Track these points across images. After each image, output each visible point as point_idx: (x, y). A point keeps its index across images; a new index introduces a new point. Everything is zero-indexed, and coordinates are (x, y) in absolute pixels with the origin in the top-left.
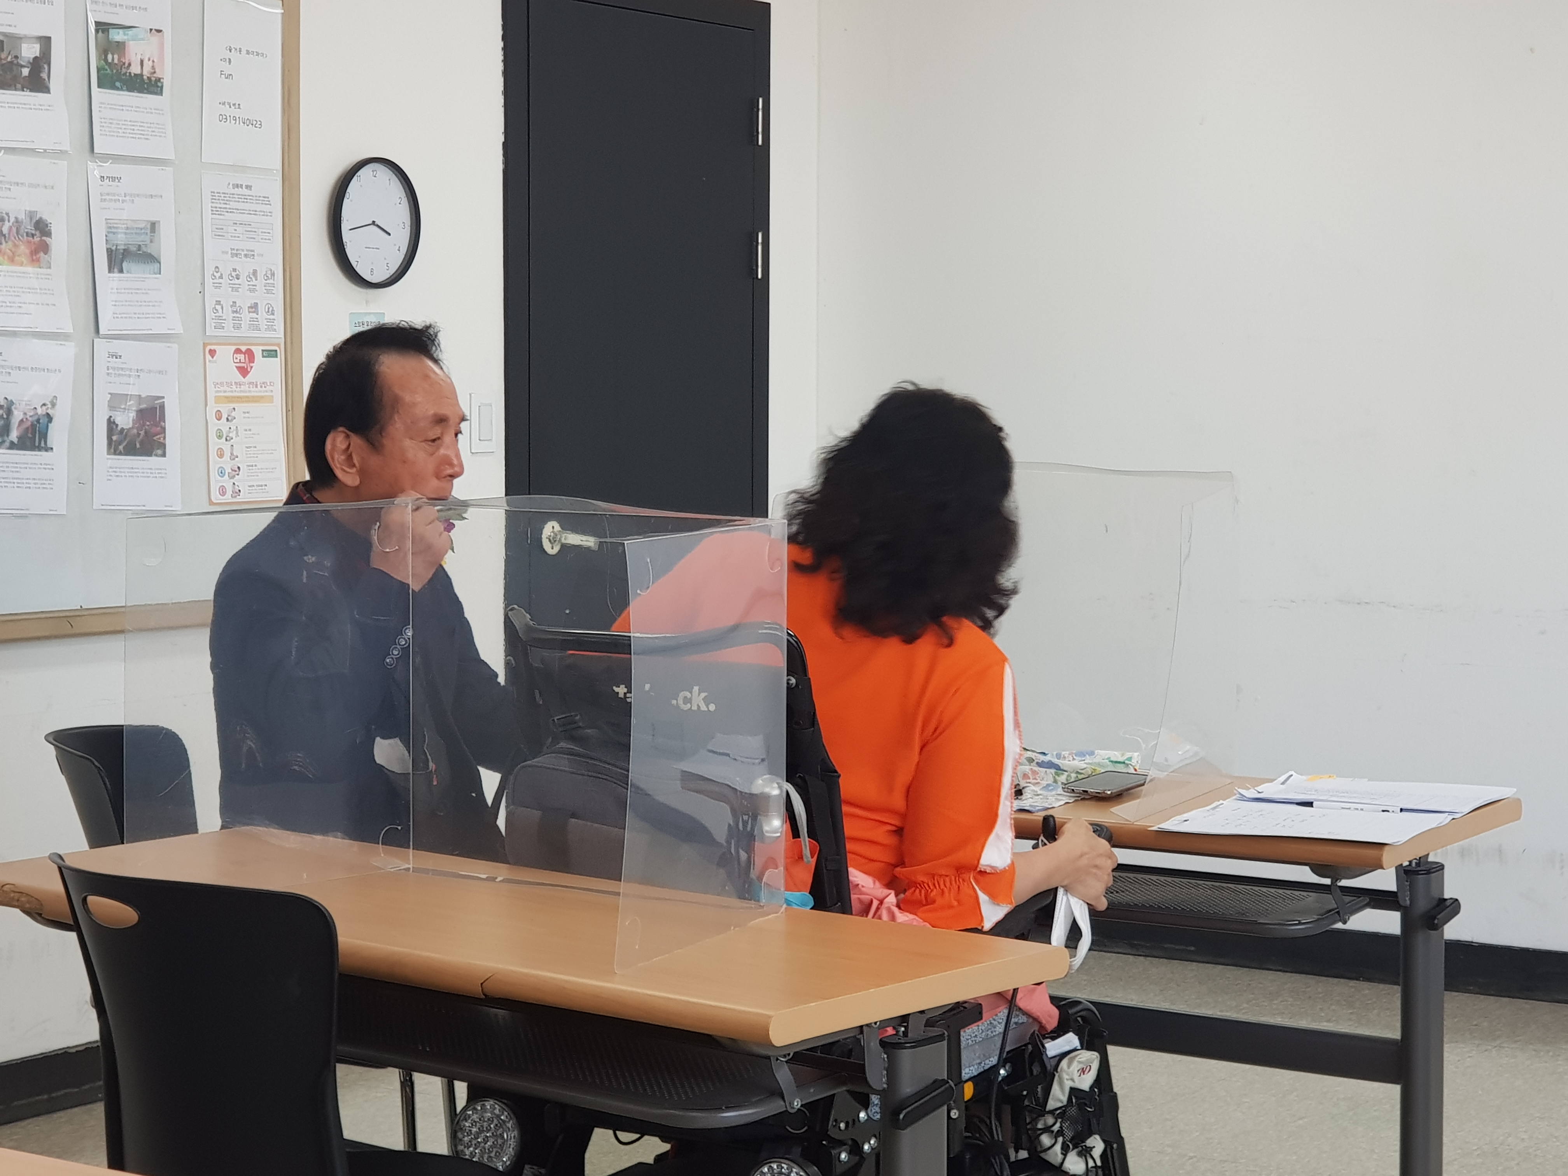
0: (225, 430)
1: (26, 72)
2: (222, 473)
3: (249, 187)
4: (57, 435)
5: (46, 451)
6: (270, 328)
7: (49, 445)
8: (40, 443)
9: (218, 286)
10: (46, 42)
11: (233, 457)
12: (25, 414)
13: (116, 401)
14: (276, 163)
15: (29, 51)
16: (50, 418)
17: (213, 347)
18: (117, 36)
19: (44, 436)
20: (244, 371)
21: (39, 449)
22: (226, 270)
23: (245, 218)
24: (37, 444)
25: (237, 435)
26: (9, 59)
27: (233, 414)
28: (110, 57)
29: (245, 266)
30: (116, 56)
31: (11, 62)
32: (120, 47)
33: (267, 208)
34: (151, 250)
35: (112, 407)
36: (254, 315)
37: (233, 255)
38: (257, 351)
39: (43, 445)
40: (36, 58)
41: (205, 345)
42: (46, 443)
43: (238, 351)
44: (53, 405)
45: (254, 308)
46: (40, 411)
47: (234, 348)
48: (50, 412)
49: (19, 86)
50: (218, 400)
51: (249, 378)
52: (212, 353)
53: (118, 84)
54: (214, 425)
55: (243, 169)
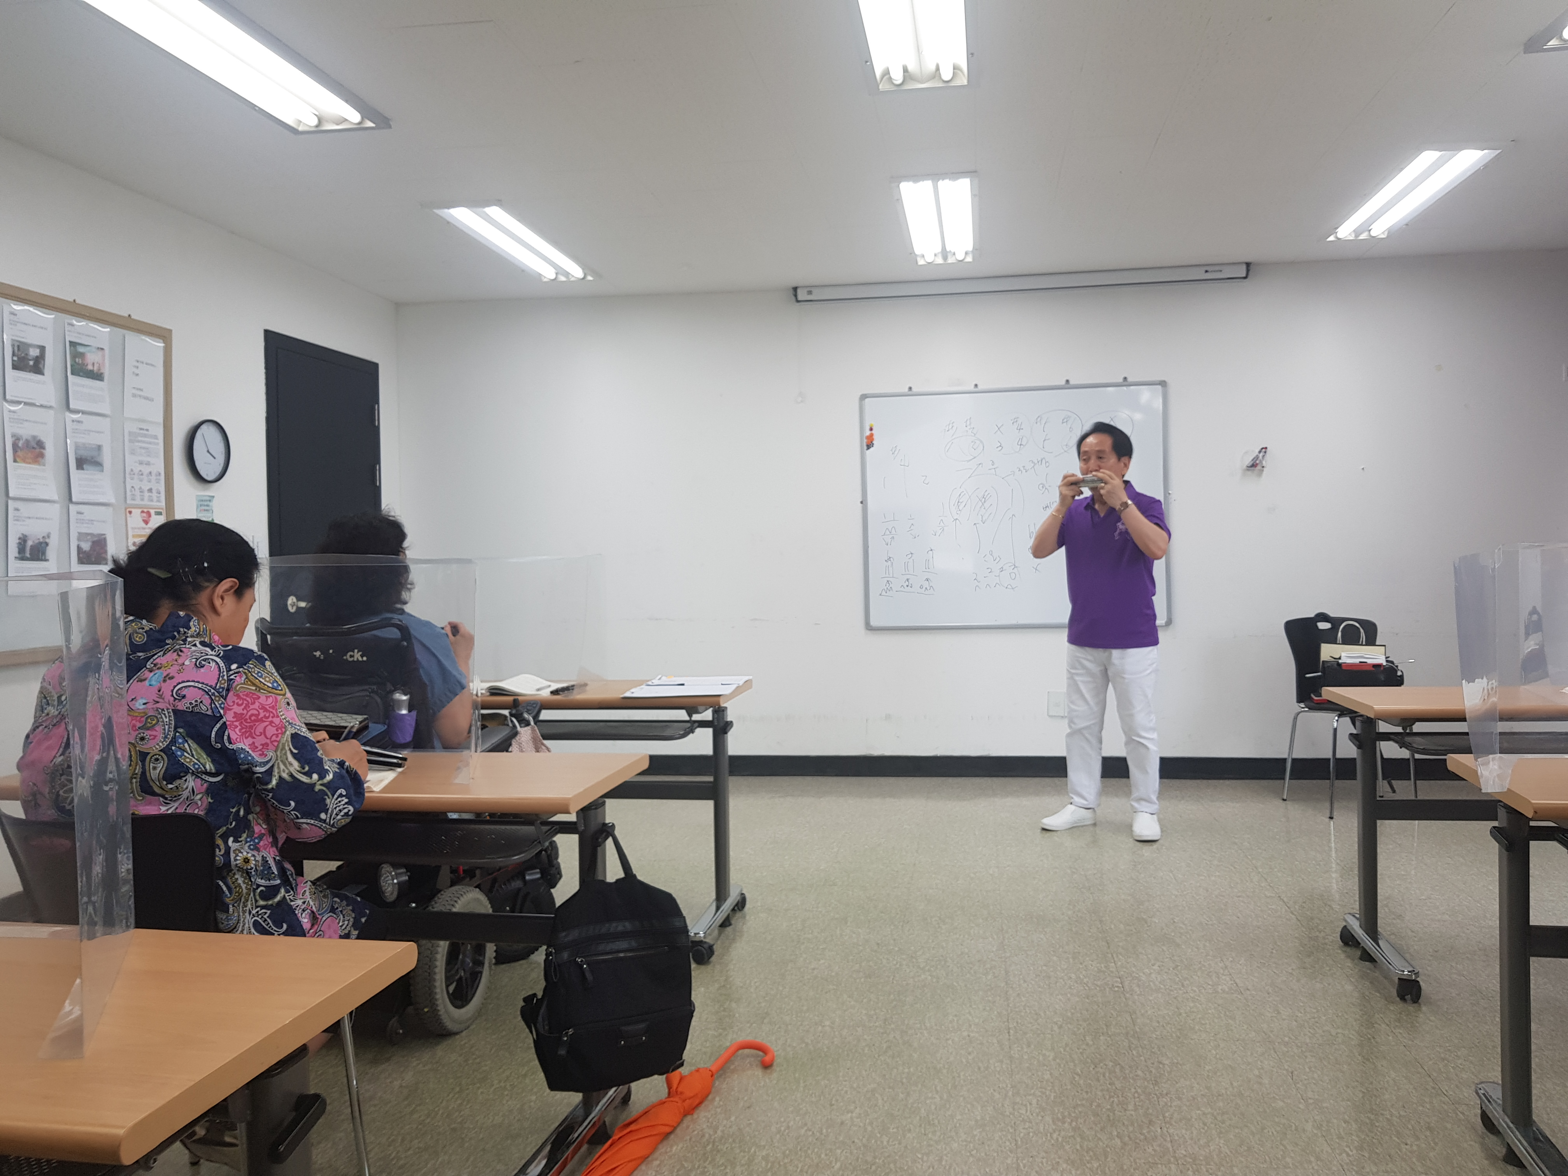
1: (31, 363)
3: (147, 430)
4: (51, 553)
5: (45, 560)
6: (159, 501)
7: (47, 558)
9: (132, 479)
10: (43, 349)
12: (33, 542)
13: (81, 536)
14: (161, 420)
16: (47, 544)
17: (130, 509)
18: (80, 349)
19: (44, 553)
20: (146, 522)
21: (42, 560)
22: (136, 471)
23: (146, 445)
24: (40, 557)
26: (23, 355)
28: (77, 359)
29: (146, 470)
30: (80, 359)
31: (24, 357)
32: (82, 355)
33: (156, 441)
34: (98, 460)
35: (79, 540)
36: (150, 494)
37: (140, 464)
38: (152, 512)
39: (42, 557)
40: (37, 356)
41: (126, 509)
42: (45, 556)
43: (143, 512)
44: (49, 537)
45: (150, 490)
46: (41, 540)
47: (140, 510)
48: (47, 540)
50: (134, 537)
52: (130, 512)
53: (81, 374)
55: (144, 421)
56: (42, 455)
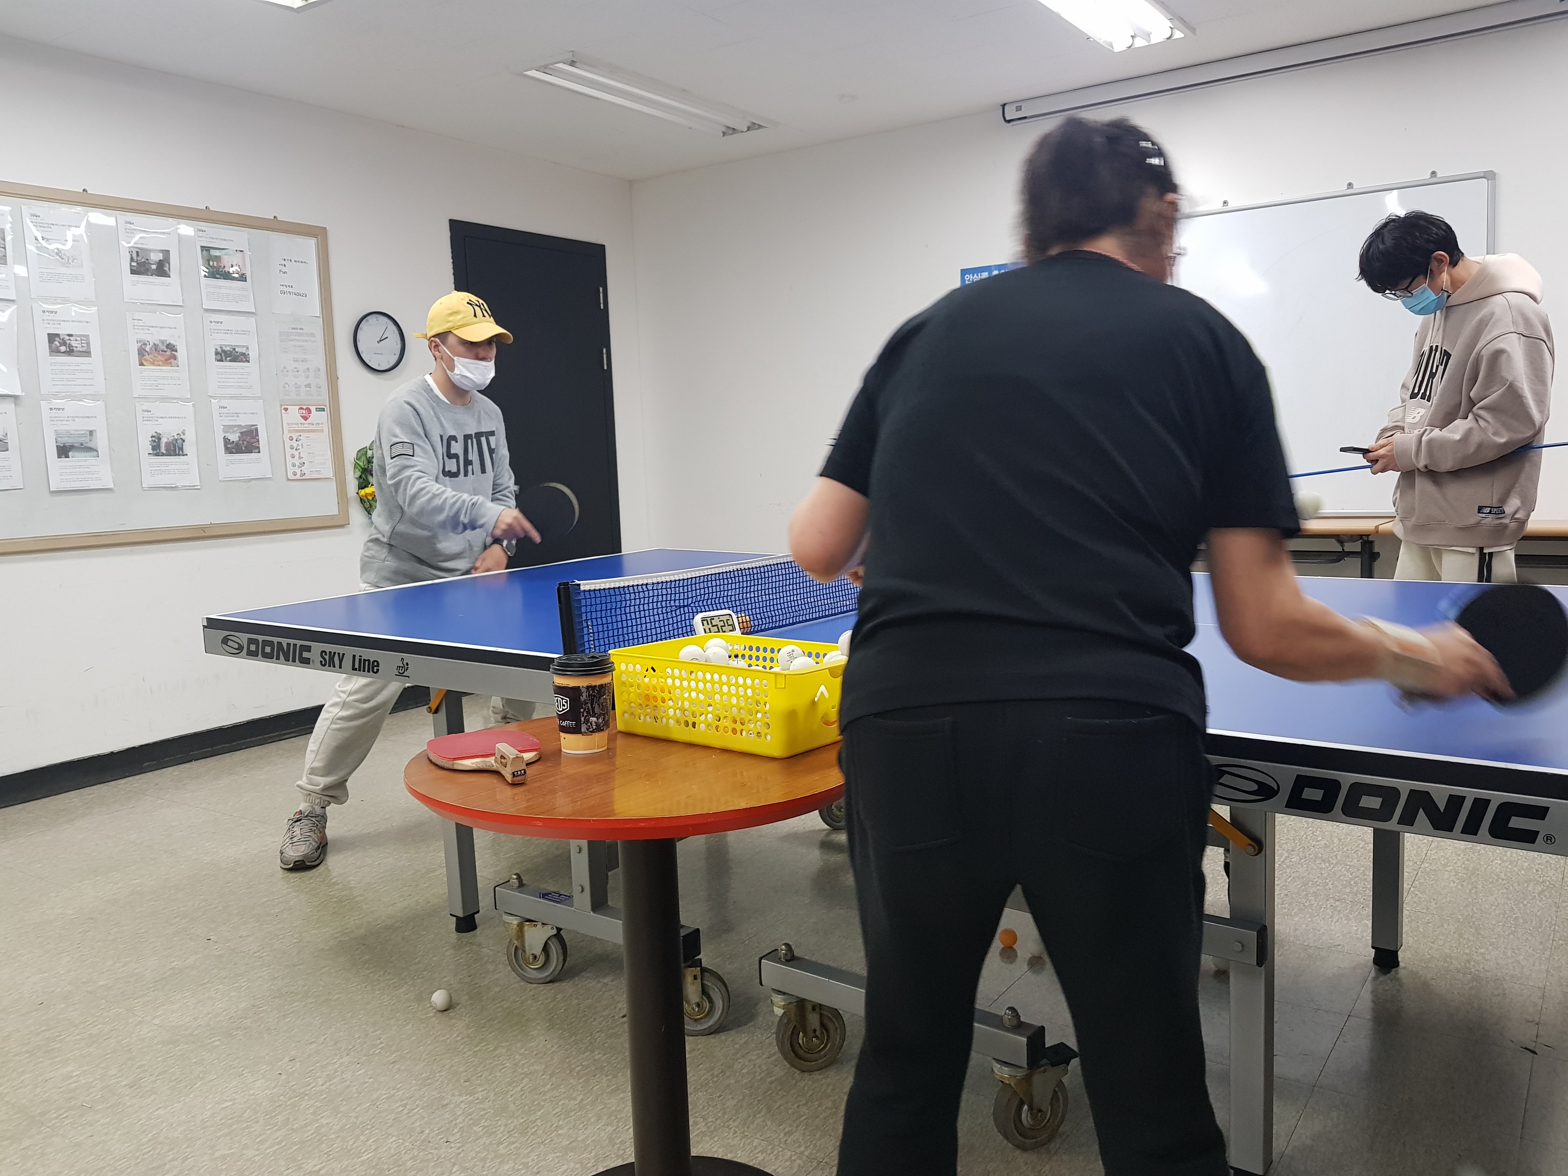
0: (295, 445)
1: (154, 267)
2: (294, 465)
4: (187, 448)
5: (184, 455)
6: (318, 396)
7: (185, 453)
8: (179, 452)
9: (285, 376)
10: (166, 253)
11: (300, 458)
12: (168, 439)
13: (227, 428)
14: (318, 314)
15: (156, 257)
16: (184, 441)
17: (286, 407)
18: (214, 253)
19: (181, 449)
20: (304, 416)
21: (178, 455)
22: (290, 368)
23: (301, 343)
24: (177, 453)
25: (302, 447)
26: (143, 260)
27: (300, 438)
28: (211, 263)
29: (302, 366)
30: (215, 263)
31: (145, 262)
32: (218, 258)
33: (313, 338)
35: (225, 431)
36: (310, 390)
37: (294, 361)
38: (313, 408)
39: (181, 453)
40: (160, 260)
41: (282, 406)
42: (182, 452)
43: (301, 408)
44: (184, 434)
45: (309, 386)
46: (176, 437)
47: (299, 407)
48: (182, 437)
49: (150, 274)
50: (289, 431)
51: (308, 421)
52: (286, 409)
53: (217, 276)
54: (288, 443)
55: (297, 319)
56: (175, 358)
